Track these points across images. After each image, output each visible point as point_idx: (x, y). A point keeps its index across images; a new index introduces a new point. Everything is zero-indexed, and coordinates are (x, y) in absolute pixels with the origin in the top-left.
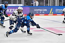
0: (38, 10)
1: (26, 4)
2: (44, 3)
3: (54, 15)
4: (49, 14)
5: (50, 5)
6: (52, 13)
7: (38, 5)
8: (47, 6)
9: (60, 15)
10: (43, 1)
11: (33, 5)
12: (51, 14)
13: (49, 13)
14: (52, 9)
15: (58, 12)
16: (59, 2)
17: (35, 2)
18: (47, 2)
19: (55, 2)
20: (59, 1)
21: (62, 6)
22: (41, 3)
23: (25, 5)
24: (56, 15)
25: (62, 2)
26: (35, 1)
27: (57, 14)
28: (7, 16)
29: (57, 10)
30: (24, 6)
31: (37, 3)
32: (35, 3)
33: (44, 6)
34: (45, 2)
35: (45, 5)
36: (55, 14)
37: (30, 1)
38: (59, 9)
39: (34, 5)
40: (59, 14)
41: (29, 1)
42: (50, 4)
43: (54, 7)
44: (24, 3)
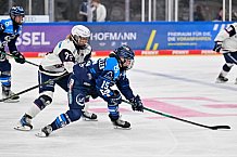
0: (105, 36)
1: (61, 16)
2: (127, 11)
3: (161, 54)
4: (144, 49)
5: (147, 18)
6: (156, 45)
7: (106, 19)
8: (135, 23)
9: (183, 52)
10: (124, 3)
11: (85, 18)
12: (151, 49)
13: (142, 46)
14: (154, 32)
15: (177, 42)
16: (179, 7)
17: (94, 9)
18: (136, 9)
19: (164, 7)
20: (179, 2)
21: (192, 20)
22: (116, 12)
23: (56, 19)
24: (170, 53)
25: (192, 6)
26: (95, 4)
27: (174, 52)
28: (22, 61)
29: (172, 36)
30: (53, 21)
31: (101, 11)
32: (95, 12)
33: (127, 20)
34: (131, 7)
35: (131, 18)
36: (165, 50)
37: (76, 5)
38: (179, 34)
39: (90, 20)
40: (180, 52)
41: (72, 5)
42: (148, 13)
43: (163, 26)
44: (52, 11)
